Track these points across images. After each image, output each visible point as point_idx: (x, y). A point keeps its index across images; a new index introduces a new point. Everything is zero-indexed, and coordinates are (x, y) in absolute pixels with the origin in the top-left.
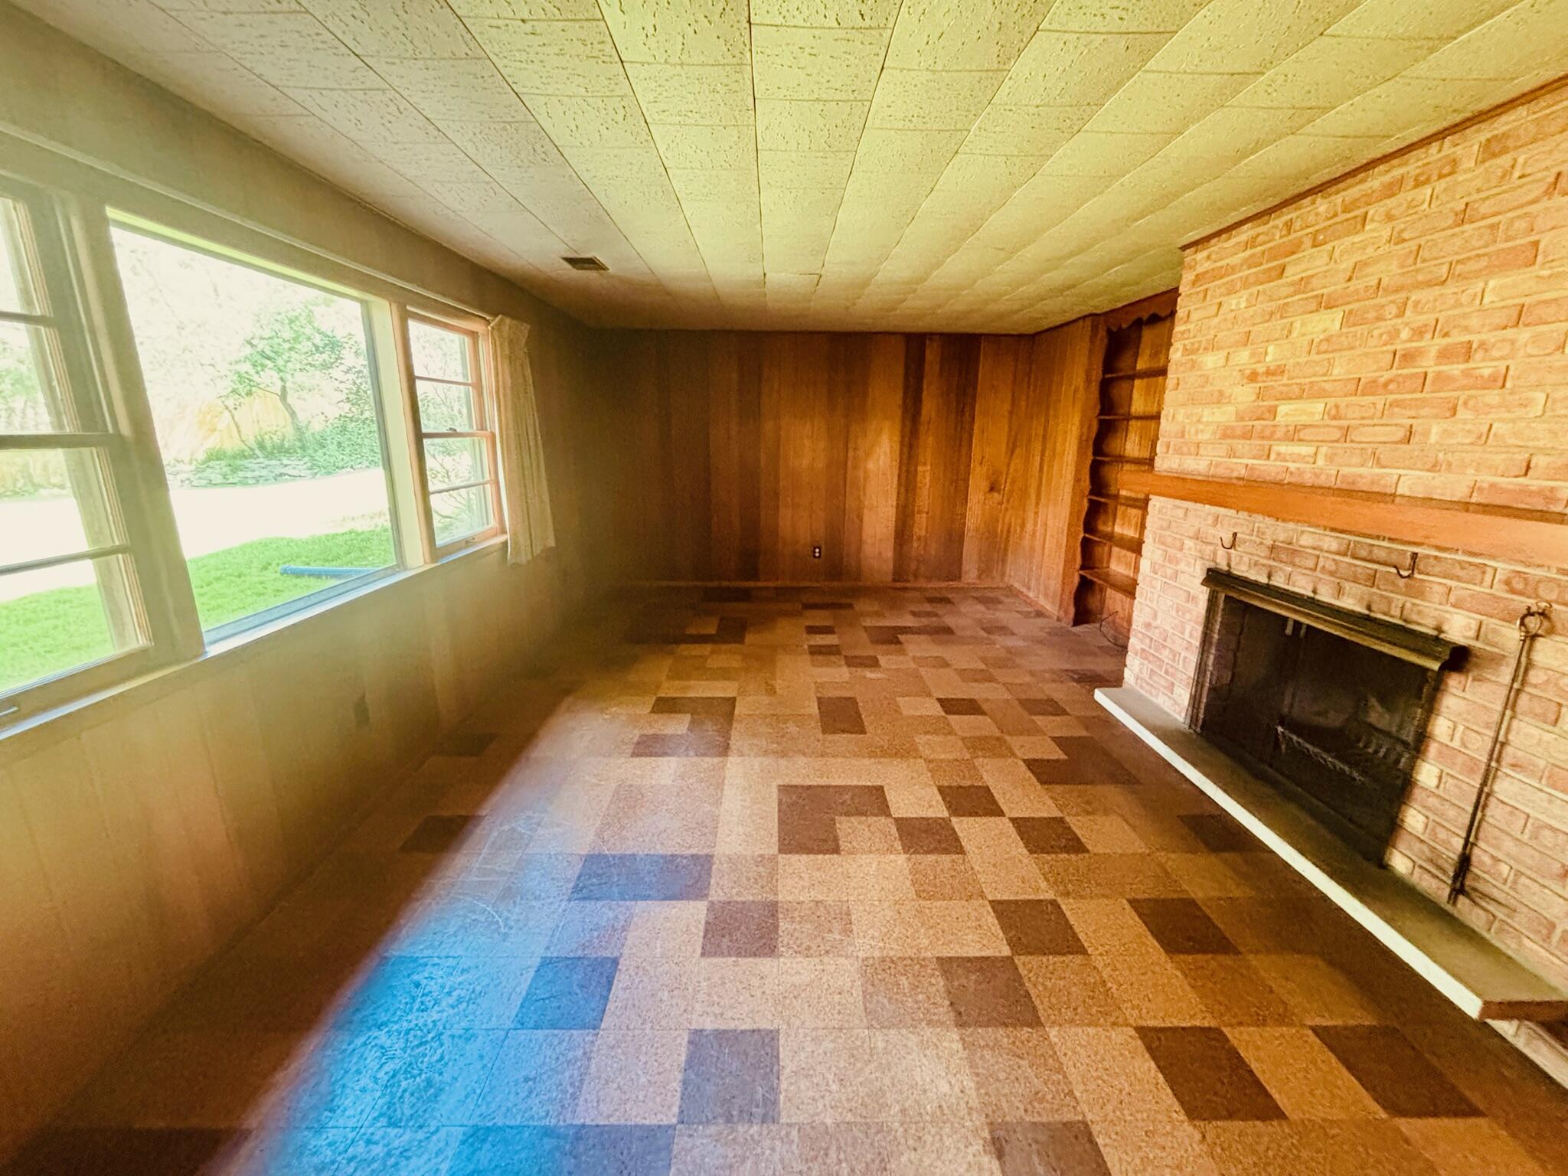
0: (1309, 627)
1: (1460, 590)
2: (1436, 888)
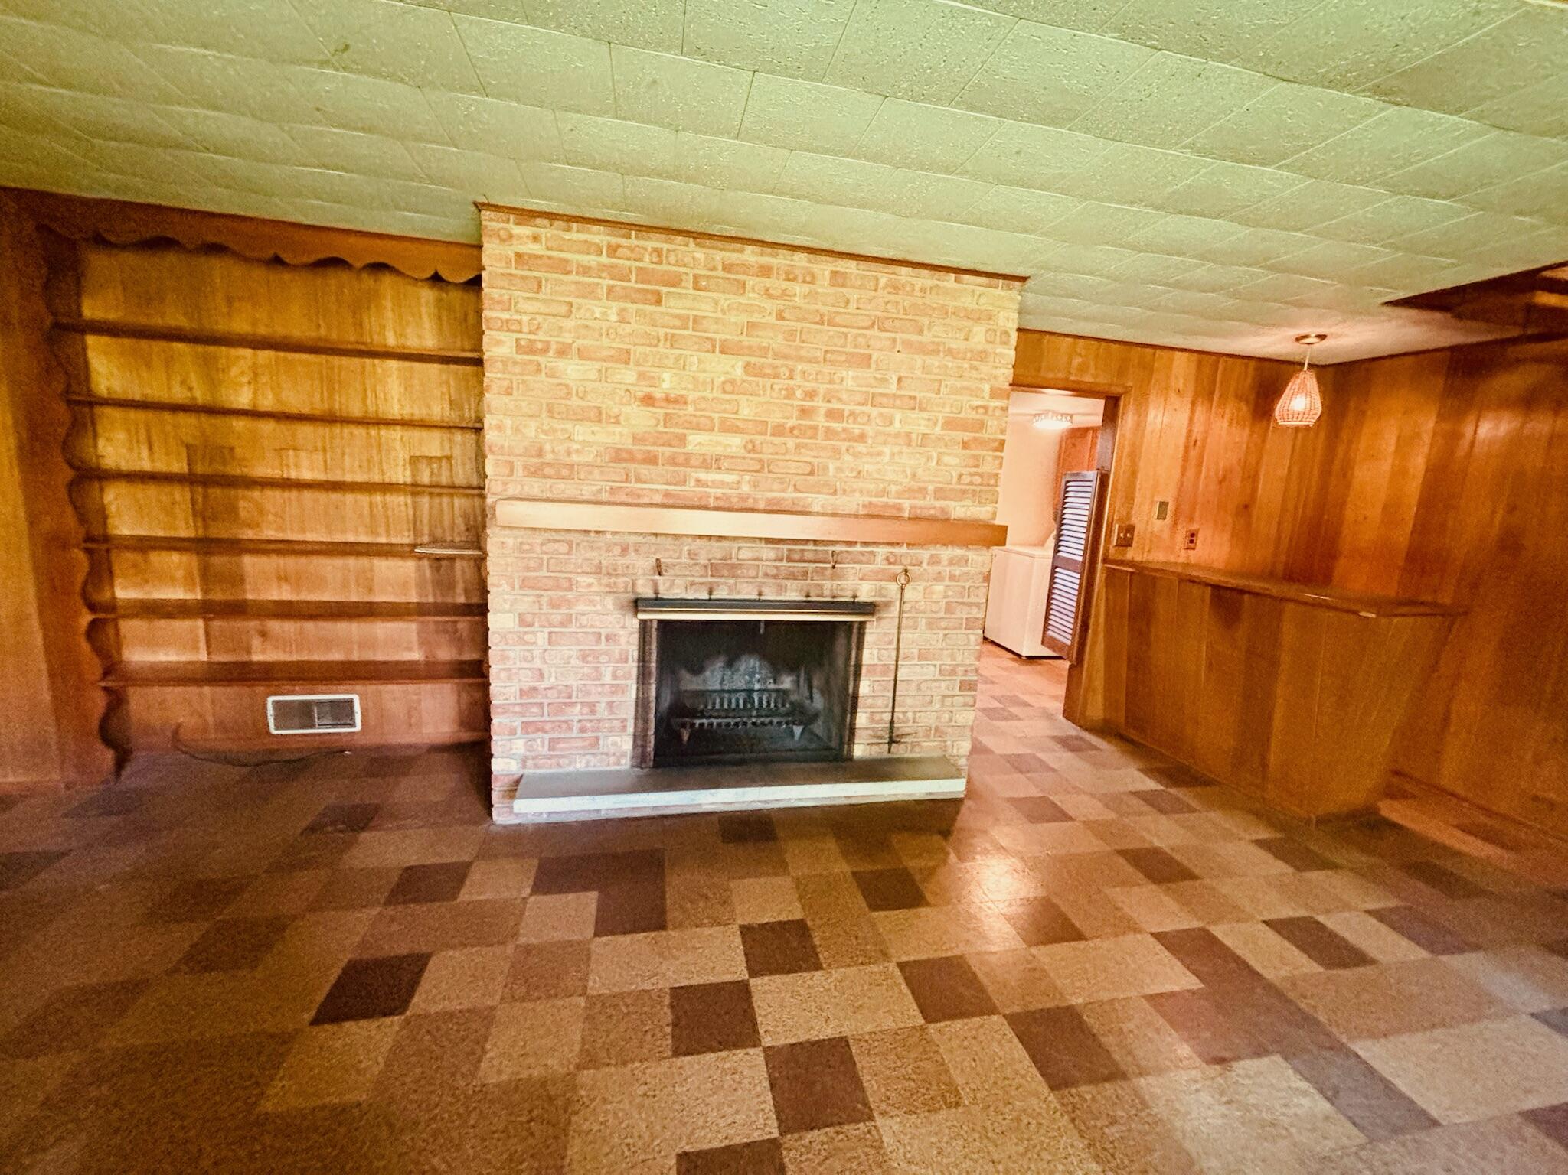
0: (768, 622)
1: (863, 568)
2: (879, 751)
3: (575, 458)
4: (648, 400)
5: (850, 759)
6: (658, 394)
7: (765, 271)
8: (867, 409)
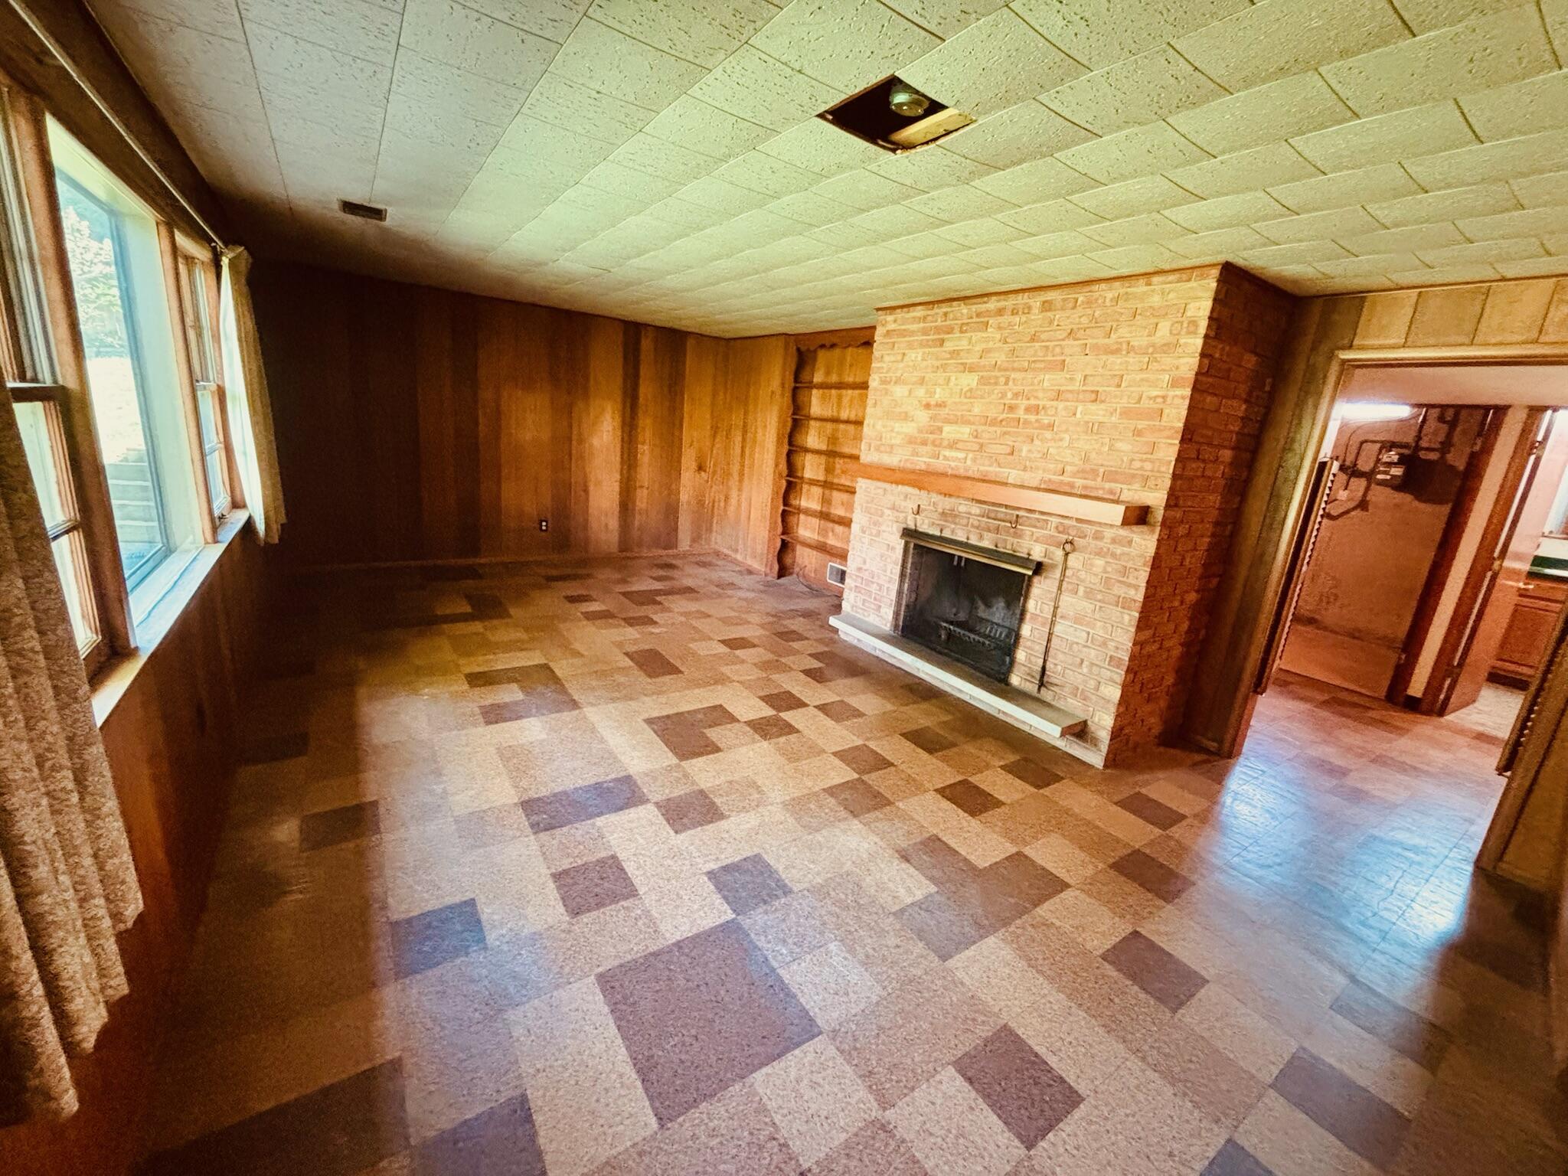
0: (967, 559)
1: (1038, 532)
2: (1031, 688)
3: (893, 442)
4: (928, 406)
5: (1008, 684)
6: (933, 403)
7: (1000, 312)
8: (1055, 403)
